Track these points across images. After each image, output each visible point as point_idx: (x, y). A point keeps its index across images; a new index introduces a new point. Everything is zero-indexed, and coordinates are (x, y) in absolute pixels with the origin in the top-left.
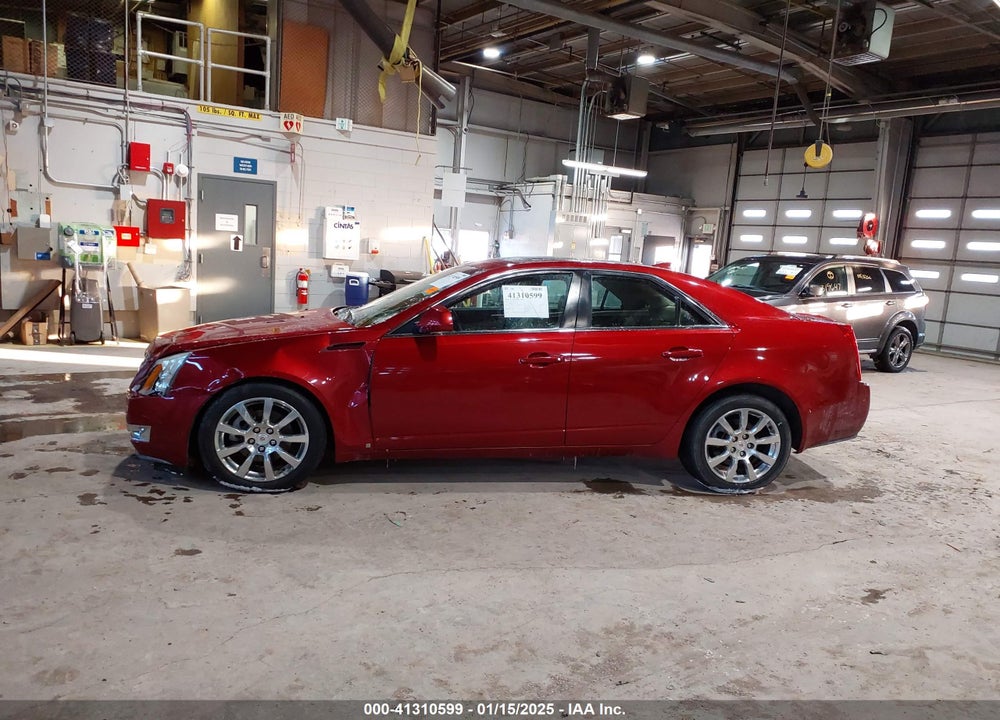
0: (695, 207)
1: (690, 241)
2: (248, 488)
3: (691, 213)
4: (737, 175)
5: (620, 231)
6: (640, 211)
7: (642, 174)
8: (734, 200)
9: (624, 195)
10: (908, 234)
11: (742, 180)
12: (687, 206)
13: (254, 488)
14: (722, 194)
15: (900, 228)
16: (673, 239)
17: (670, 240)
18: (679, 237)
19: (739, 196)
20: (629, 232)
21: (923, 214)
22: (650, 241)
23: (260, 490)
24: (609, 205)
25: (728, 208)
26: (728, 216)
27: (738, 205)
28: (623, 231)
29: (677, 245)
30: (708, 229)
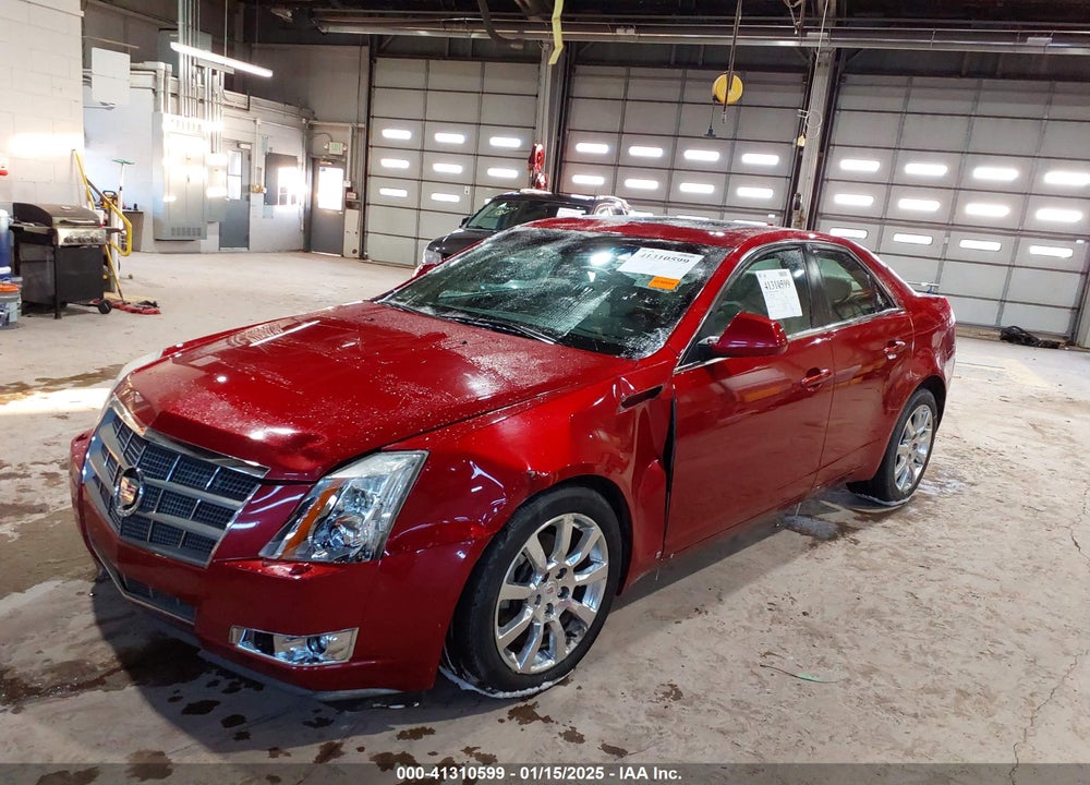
0: (316, 119)
1: (314, 162)
3: (311, 127)
4: (371, 87)
5: (238, 146)
6: (259, 122)
7: (266, 73)
8: (369, 116)
9: (237, 98)
10: (569, 168)
11: (377, 93)
12: (308, 119)
14: (353, 106)
15: (561, 161)
16: (295, 158)
17: (293, 160)
18: (301, 158)
19: (375, 111)
20: (249, 147)
21: (585, 148)
22: (272, 160)
24: (226, 111)
25: (362, 126)
26: (362, 136)
27: (375, 123)
28: (243, 146)
29: (300, 167)
30: (336, 149)
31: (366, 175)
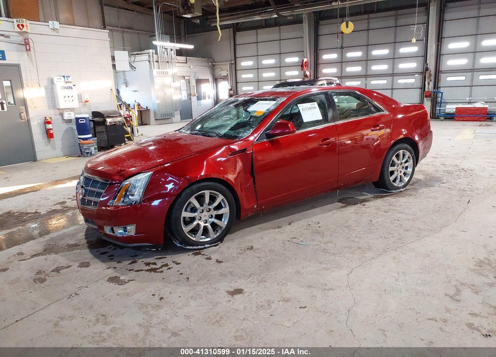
0: (215, 62)
1: (216, 80)
2: (203, 247)
3: (214, 66)
4: (235, 45)
5: (184, 78)
6: (191, 67)
7: (191, 47)
8: (235, 58)
9: (182, 59)
10: (321, 66)
11: (238, 47)
12: (212, 63)
13: (206, 246)
14: (228, 54)
15: (317, 64)
16: (208, 79)
17: (207, 81)
18: (211, 79)
19: (238, 55)
20: (188, 78)
21: (326, 57)
22: (199, 82)
23: (209, 245)
24: (177, 64)
25: (233, 62)
26: (233, 66)
27: (238, 60)
28: (186, 78)
29: (210, 83)
30: (224, 73)
31: (237, 83)
